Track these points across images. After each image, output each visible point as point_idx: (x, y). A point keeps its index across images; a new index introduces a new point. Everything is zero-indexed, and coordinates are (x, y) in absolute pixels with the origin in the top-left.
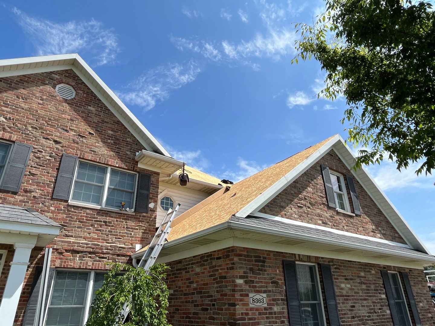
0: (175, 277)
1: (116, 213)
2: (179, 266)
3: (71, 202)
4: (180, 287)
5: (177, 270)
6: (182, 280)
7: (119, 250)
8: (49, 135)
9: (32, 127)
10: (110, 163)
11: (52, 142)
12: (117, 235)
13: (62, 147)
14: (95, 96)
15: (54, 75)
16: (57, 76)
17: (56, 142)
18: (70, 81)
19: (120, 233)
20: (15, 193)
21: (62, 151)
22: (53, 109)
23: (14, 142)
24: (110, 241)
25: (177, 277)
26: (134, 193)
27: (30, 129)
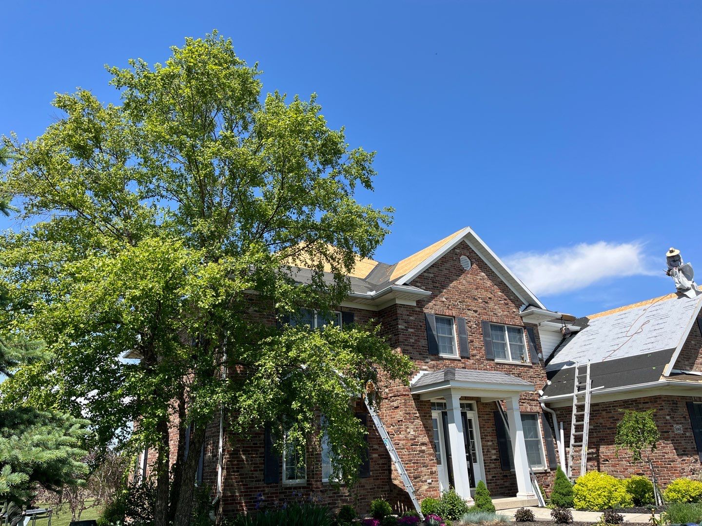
3: (497, 360)
7: (531, 396)
8: (469, 306)
9: (460, 302)
10: (507, 323)
11: (472, 312)
13: (479, 314)
14: (483, 262)
15: (456, 250)
16: (458, 251)
17: (476, 311)
18: (465, 251)
20: (468, 358)
21: (479, 318)
22: (464, 282)
23: (454, 317)
26: (524, 346)
27: (459, 304)
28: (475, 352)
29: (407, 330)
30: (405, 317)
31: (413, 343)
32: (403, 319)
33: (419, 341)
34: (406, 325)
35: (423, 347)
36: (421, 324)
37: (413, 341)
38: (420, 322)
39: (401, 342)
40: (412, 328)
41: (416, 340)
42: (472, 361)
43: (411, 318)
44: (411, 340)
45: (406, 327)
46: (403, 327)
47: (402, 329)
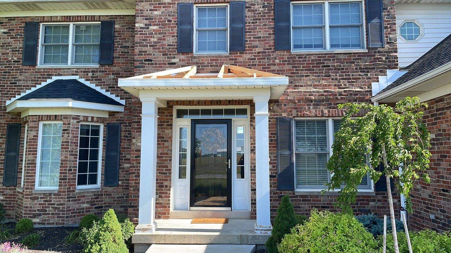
0: (435, 119)
1: (344, 54)
2: (441, 105)
3: (293, 51)
4: (444, 130)
5: (437, 110)
6: (447, 121)
7: (355, 95)
12: (350, 79)
19: (353, 75)
23: (229, 2)
24: (343, 86)
25: (439, 118)
26: (362, 25)
28: (257, 43)
29: (148, 28)
30: (145, 13)
31: (155, 42)
32: (143, 16)
33: (165, 40)
34: (147, 22)
35: (169, 45)
36: (170, 18)
37: (156, 40)
38: (169, 16)
39: (137, 43)
40: (155, 25)
41: (159, 39)
42: (248, 56)
43: (156, 13)
44: (152, 40)
45: (146, 25)
46: (142, 25)
47: (141, 28)
